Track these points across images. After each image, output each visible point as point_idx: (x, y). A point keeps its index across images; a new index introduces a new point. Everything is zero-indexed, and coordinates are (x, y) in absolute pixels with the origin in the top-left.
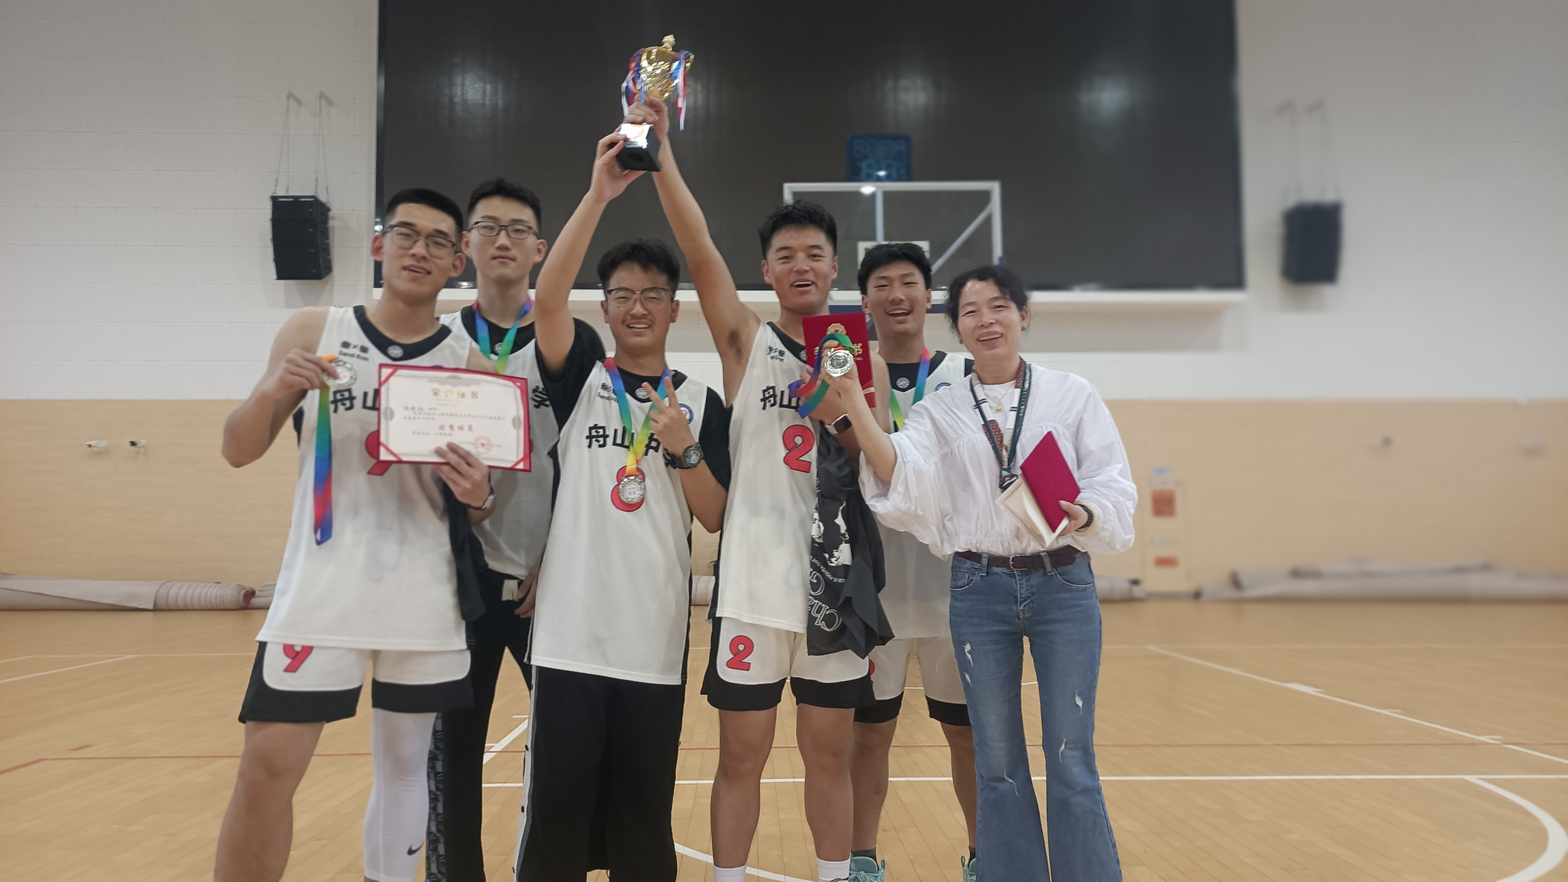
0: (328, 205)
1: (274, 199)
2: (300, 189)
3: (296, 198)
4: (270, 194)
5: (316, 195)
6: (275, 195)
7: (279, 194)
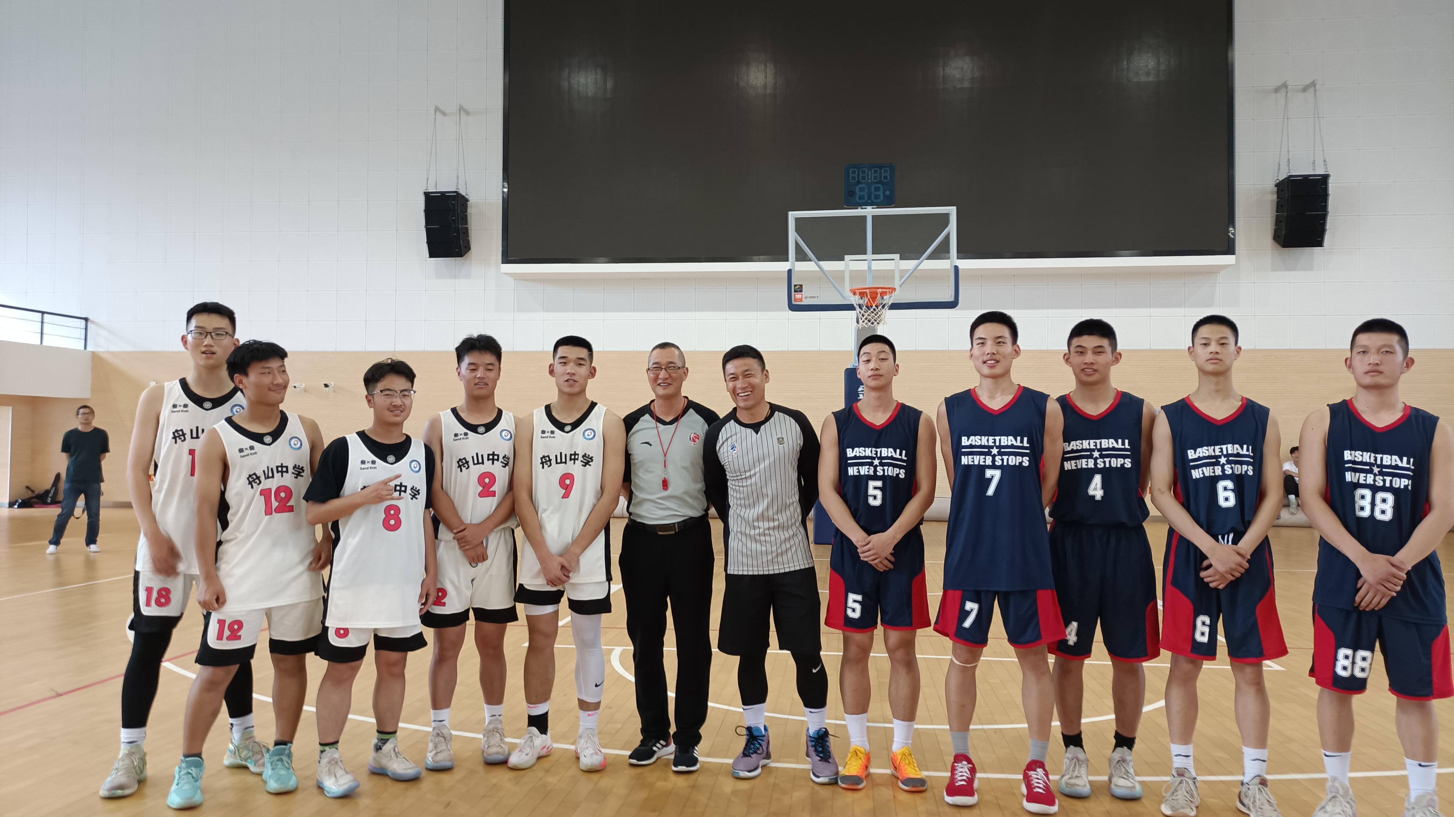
0: (467, 197)
1: (427, 195)
2: (446, 186)
3: (443, 194)
4: (423, 190)
5: (458, 190)
6: (427, 191)
7: (430, 191)
